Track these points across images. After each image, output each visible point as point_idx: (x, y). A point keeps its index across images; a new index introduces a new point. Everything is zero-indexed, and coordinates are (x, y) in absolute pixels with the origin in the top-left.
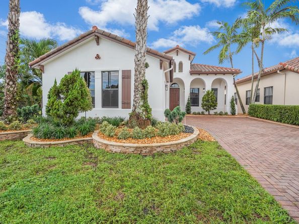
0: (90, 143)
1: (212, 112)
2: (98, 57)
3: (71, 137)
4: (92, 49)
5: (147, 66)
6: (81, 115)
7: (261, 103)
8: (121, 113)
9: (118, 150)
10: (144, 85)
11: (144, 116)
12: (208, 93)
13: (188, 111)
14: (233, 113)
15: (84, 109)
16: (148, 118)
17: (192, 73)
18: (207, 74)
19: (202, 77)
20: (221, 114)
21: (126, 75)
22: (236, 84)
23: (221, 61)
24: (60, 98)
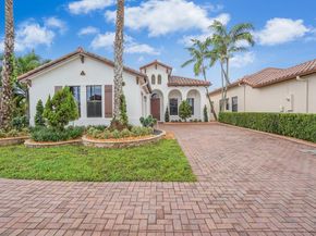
0: (80, 144)
1: (188, 120)
2: (83, 73)
3: (65, 140)
4: (78, 66)
5: (123, 84)
6: (70, 123)
7: (230, 111)
8: (105, 121)
9: (102, 146)
10: (122, 99)
11: (122, 122)
12: (184, 103)
13: (167, 119)
14: (206, 120)
15: (73, 119)
16: (125, 124)
17: (169, 85)
18: (183, 86)
19: (179, 88)
20: (195, 121)
21: (108, 89)
22: (208, 96)
23: (197, 74)
24: (52, 109)
